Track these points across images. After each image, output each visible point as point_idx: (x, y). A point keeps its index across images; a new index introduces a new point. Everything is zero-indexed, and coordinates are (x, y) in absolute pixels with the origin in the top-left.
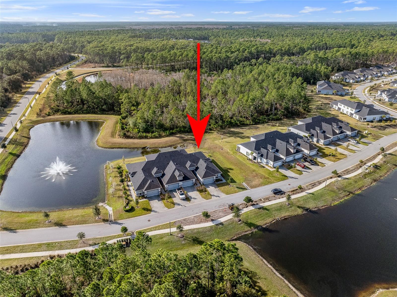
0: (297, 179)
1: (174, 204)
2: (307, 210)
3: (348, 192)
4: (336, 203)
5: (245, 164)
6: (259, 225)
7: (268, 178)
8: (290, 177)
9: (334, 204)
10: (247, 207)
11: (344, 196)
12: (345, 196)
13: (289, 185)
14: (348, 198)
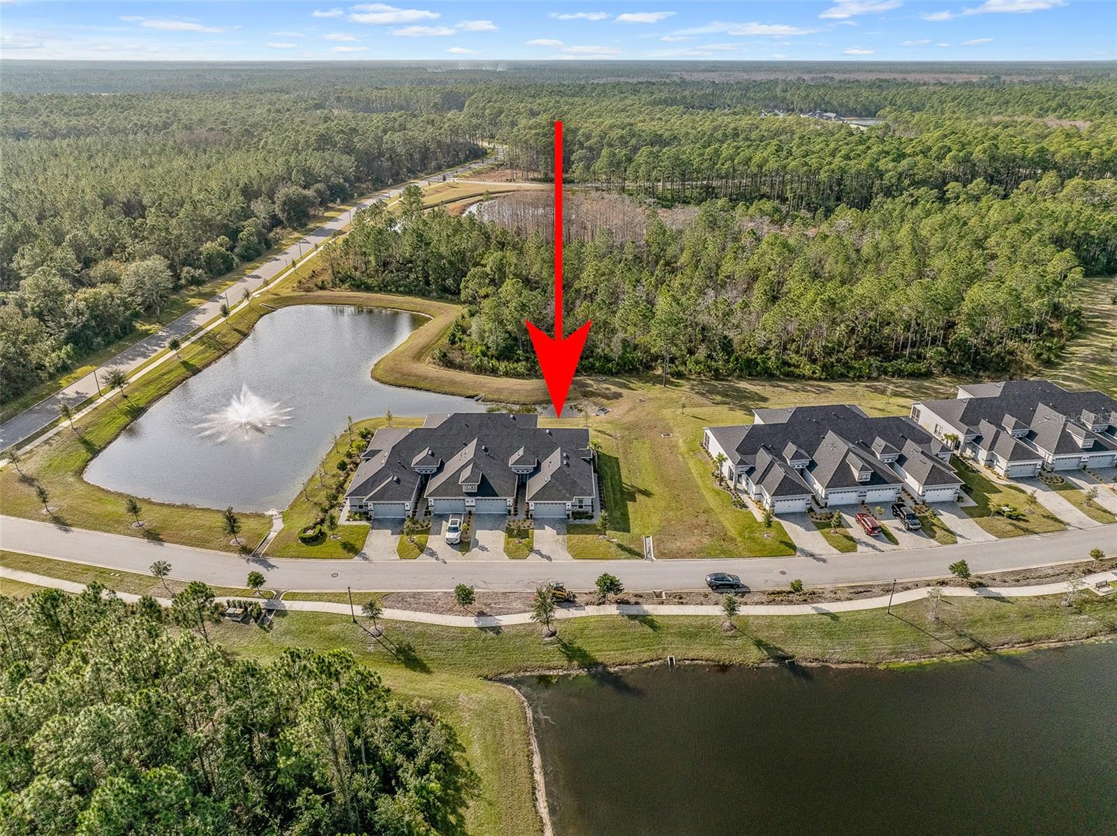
0: (824, 561)
1: (422, 548)
2: (781, 659)
3: (972, 640)
4: (901, 665)
5: (697, 486)
6: (600, 660)
7: (733, 540)
8: (802, 551)
9: (891, 666)
10: (600, 604)
11: (948, 649)
12: (948, 652)
13: (783, 573)
14: (958, 658)
